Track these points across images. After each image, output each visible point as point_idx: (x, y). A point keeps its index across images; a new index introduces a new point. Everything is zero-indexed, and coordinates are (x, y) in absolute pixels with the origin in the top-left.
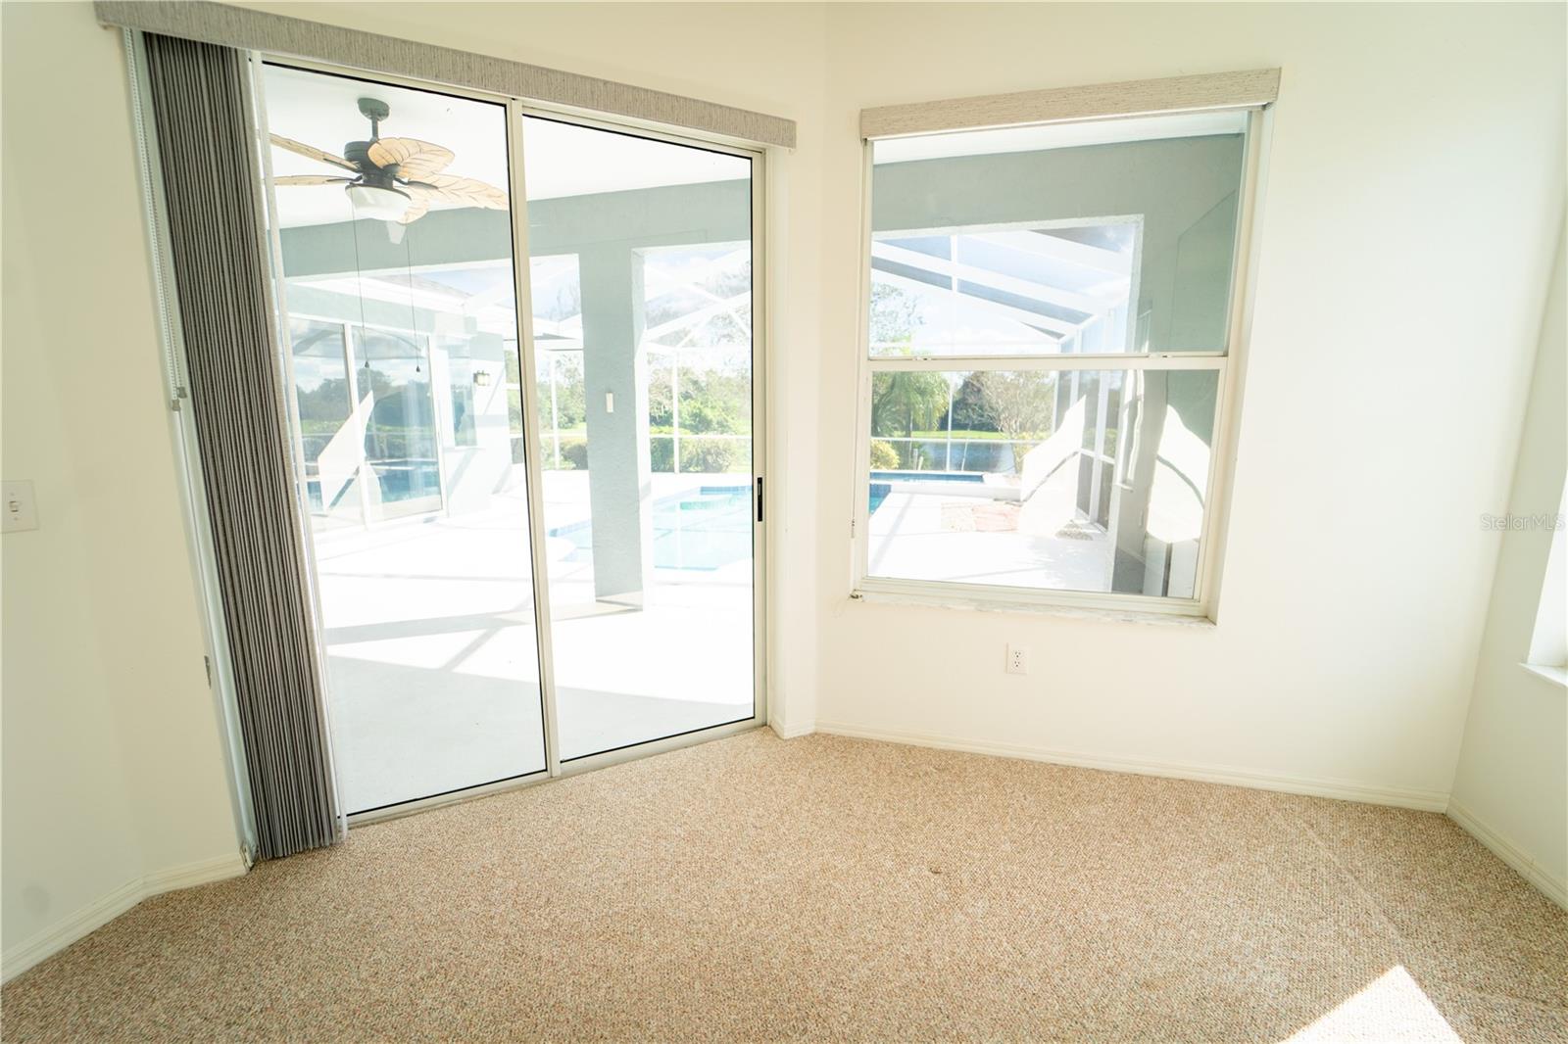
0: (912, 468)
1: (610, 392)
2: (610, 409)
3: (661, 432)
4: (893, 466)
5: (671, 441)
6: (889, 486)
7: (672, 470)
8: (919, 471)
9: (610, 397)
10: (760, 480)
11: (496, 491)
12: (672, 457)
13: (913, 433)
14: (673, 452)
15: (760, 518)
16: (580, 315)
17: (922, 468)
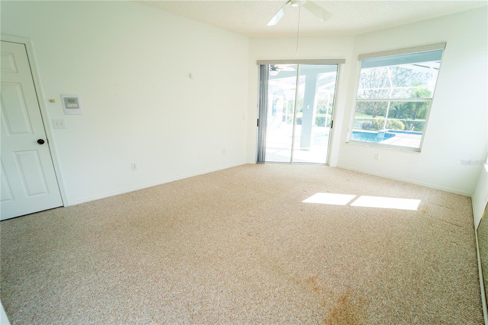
0: (409, 130)
1: (308, 104)
2: (308, 108)
3: (322, 115)
4: (402, 129)
5: (325, 118)
6: (395, 134)
7: (324, 126)
8: (412, 131)
9: (308, 105)
10: (332, 121)
11: (278, 128)
12: (325, 122)
13: (415, 119)
14: (325, 121)
15: (332, 128)
16: (305, 83)
17: (413, 131)
